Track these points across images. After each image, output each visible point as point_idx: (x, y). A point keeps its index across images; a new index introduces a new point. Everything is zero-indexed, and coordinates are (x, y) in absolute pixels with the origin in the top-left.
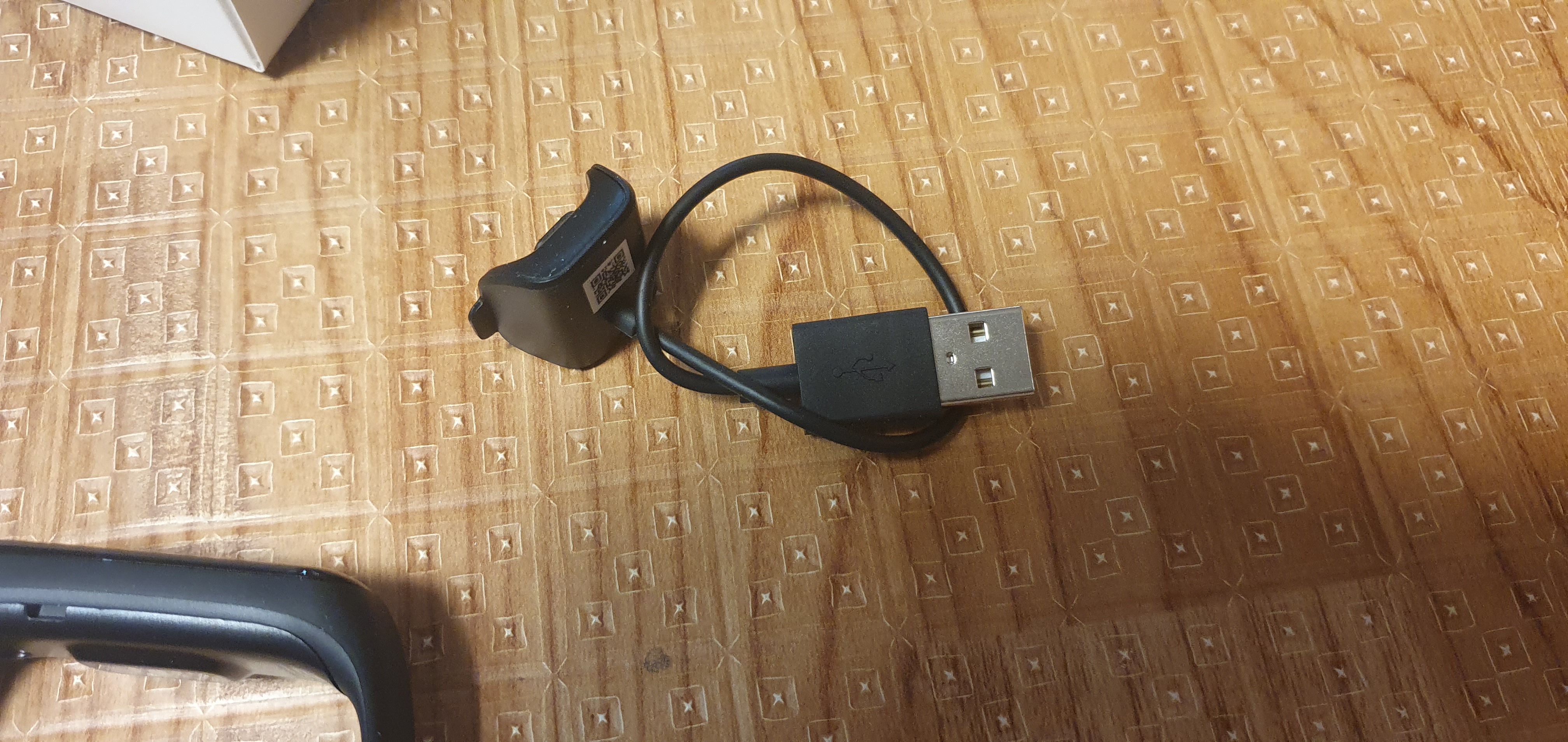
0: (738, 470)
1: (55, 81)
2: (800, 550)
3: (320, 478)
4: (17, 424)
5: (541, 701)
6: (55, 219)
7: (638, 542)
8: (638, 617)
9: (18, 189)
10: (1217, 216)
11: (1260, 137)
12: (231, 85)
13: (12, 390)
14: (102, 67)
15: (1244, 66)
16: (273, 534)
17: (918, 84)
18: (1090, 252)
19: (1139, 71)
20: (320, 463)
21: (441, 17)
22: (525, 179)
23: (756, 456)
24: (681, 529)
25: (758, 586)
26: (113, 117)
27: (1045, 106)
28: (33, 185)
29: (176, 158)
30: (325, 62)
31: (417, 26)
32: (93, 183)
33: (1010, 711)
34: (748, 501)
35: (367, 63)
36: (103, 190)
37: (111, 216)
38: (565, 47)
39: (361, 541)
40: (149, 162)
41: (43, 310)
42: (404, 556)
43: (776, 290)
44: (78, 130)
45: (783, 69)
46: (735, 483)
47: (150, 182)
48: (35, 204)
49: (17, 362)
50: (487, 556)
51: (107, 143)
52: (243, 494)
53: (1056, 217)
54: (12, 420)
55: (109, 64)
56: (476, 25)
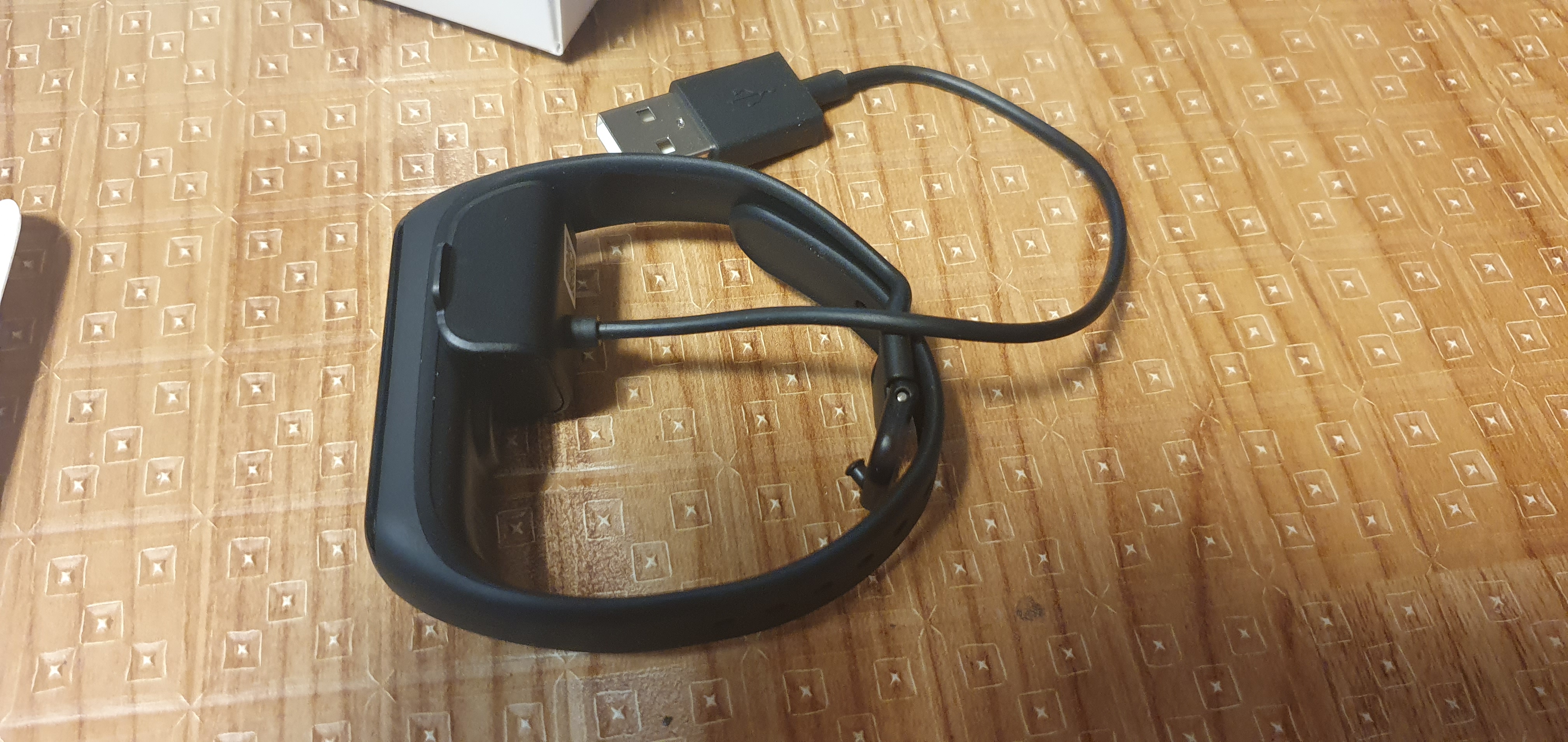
0: (1079, 427)
1: (348, 65)
2: (1157, 503)
3: (662, 431)
4: (342, 380)
5: (917, 648)
6: (362, 190)
7: (990, 494)
8: (1002, 566)
9: (322, 162)
10: (1501, 194)
11: (1529, 125)
12: (524, 69)
13: (335, 347)
14: (394, 52)
15: (1502, 62)
16: (620, 485)
17: (1195, 74)
18: (1388, 226)
19: (1402, 67)
20: (660, 417)
21: (722, 11)
22: (826, 157)
23: (1097, 413)
24: (1031, 482)
25: (1119, 538)
26: (409, 96)
27: (1318, 97)
28: (337, 158)
29: (476, 134)
30: (615, 50)
31: (703, 20)
32: (395, 156)
33: (1392, 655)
34: (1096, 457)
35: (657, 52)
36: (406, 162)
37: (419, 186)
38: (848, 40)
39: (711, 490)
40: (450, 138)
41: (359, 273)
42: (756, 505)
43: (1090, 257)
44: (375, 107)
45: (1063, 60)
46: (1079, 439)
47: (453, 156)
48: (341, 175)
49: (337, 321)
50: (840, 505)
51: (406, 118)
52: (583, 447)
53: (1349, 194)
54: (337, 376)
55: (401, 50)
56: (760, 19)
